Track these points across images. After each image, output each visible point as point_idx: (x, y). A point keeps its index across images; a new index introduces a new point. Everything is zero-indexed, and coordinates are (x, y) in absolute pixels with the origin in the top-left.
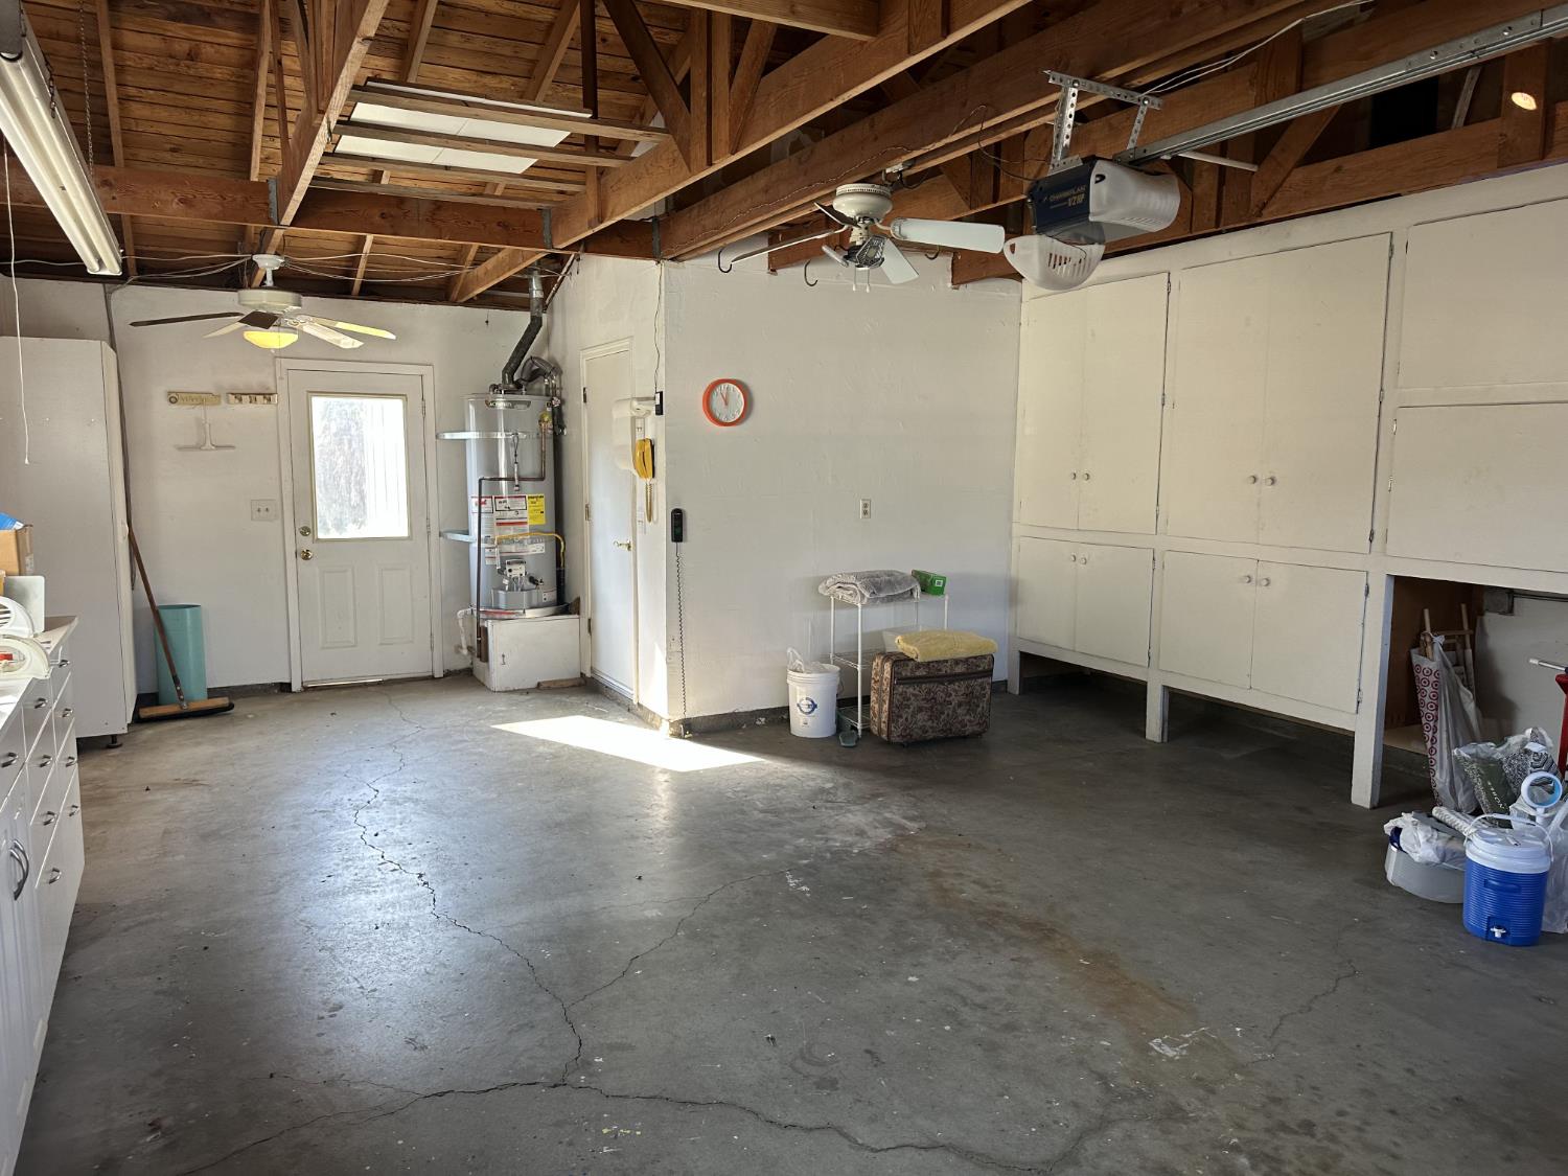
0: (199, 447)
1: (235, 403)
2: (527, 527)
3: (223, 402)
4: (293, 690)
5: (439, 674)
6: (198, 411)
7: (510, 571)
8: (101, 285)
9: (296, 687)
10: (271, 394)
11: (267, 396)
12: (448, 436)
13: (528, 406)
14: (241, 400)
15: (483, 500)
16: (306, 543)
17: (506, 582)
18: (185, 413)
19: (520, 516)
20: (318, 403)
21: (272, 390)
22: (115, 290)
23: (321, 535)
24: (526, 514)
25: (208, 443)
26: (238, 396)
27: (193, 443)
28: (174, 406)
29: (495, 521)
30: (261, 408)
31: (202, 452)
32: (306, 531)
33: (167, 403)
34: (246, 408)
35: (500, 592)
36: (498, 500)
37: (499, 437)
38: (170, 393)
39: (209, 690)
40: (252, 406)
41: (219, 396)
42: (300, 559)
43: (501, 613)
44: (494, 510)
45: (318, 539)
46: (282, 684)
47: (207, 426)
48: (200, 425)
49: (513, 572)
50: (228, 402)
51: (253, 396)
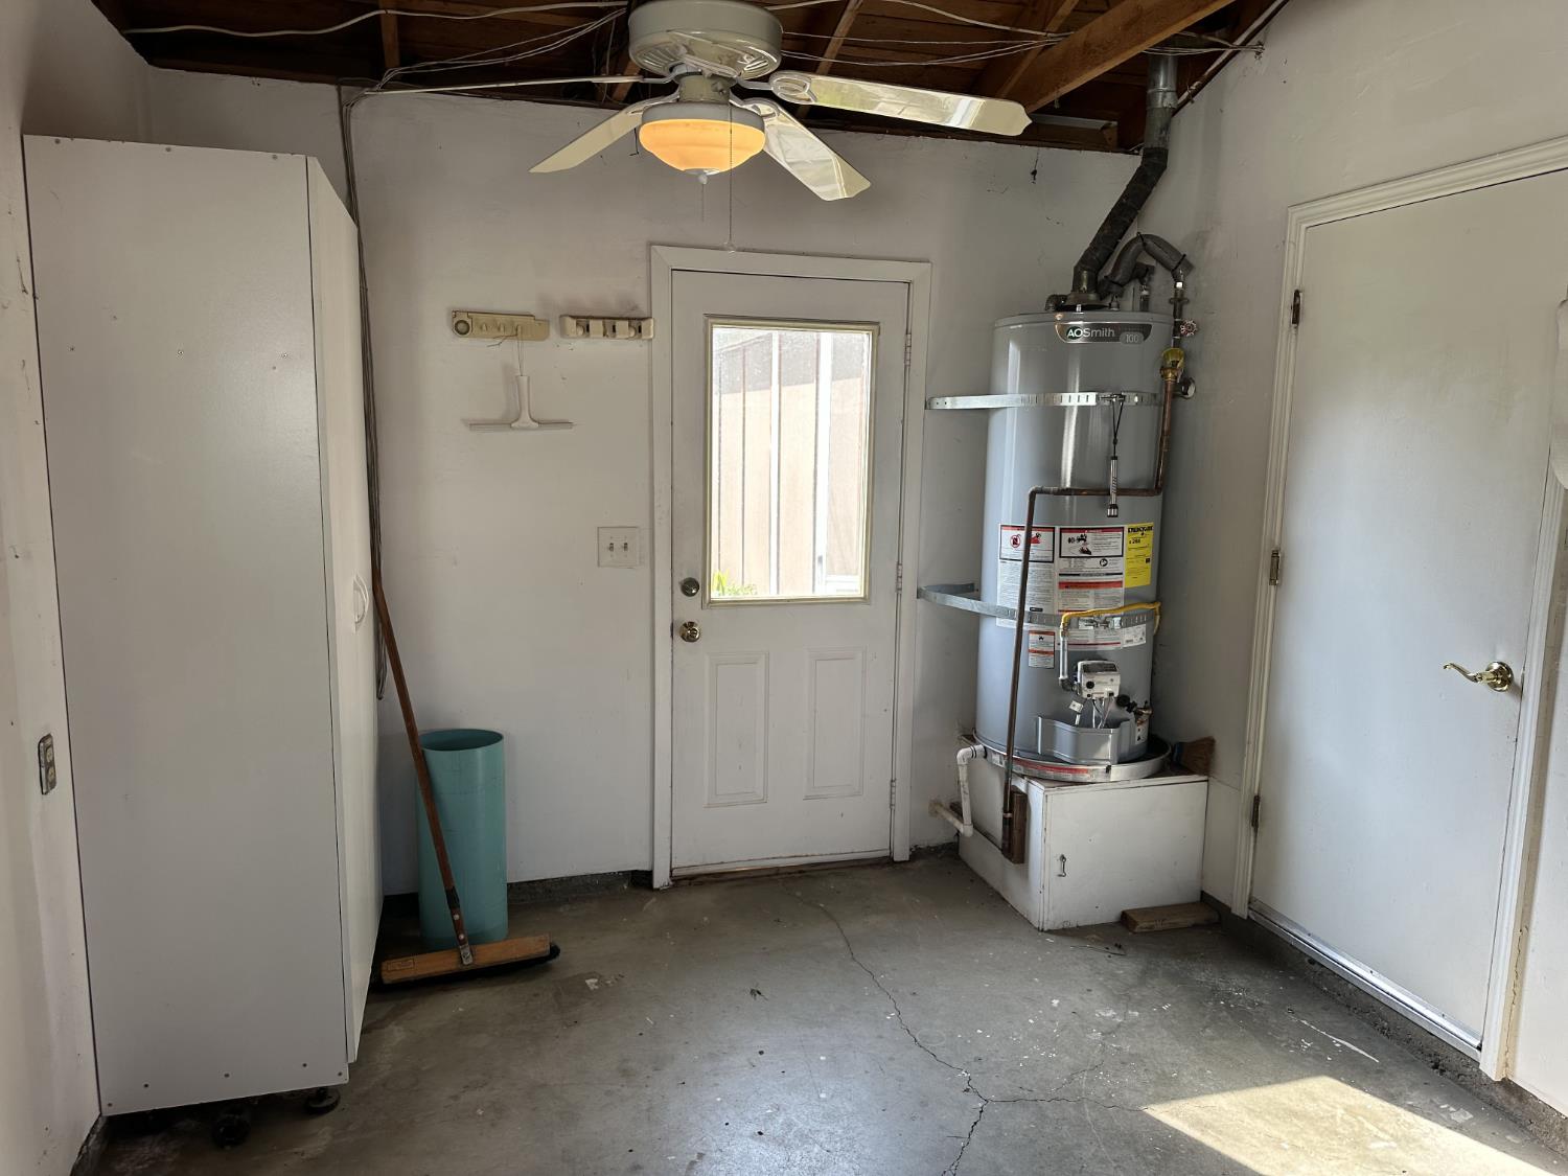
0: (506, 423)
1: (578, 337)
2: (1121, 590)
3: (553, 332)
4: (656, 885)
5: (901, 854)
6: (508, 351)
7: (1090, 685)
8: (332, 89)
9: (661, 879)
10: (644, 319)
11: (637, 323)
12: (950, 403)
13: (1146, 336)
14: (587, 329)
15: (1034, 533)
16: (689, 609)
17: (1076, 707)
18: (483, 353)
19: (1110, 568)
20: (724, 338)
21: (644, 312)
22: (358, 99)
23: (715, 595)
24: (1120, 565)
25: (525, 417)
26: (584, 322)
27: (495, 414)
28: (464, 340)
29: (1058, 579)
30: (622, 348)
31: (511, 433)
32: (691, 586)
33: (449, 332)
34: (597, 348)
35: (1060, 725)
36: (1066, 536)
37: (1065, 402)
38: (455, 313)
39: (511, 886)
40: (607, 344)
41: (547, 322)
42: (678, 638)
43: (1060, 769)
44: (1056, 551)
45: (711, 602)
46: (634, 872)
47: (525, 379)
48: (511, 378)
49: (1096, 689)
50: (563, 332)
51: (610, 323)
